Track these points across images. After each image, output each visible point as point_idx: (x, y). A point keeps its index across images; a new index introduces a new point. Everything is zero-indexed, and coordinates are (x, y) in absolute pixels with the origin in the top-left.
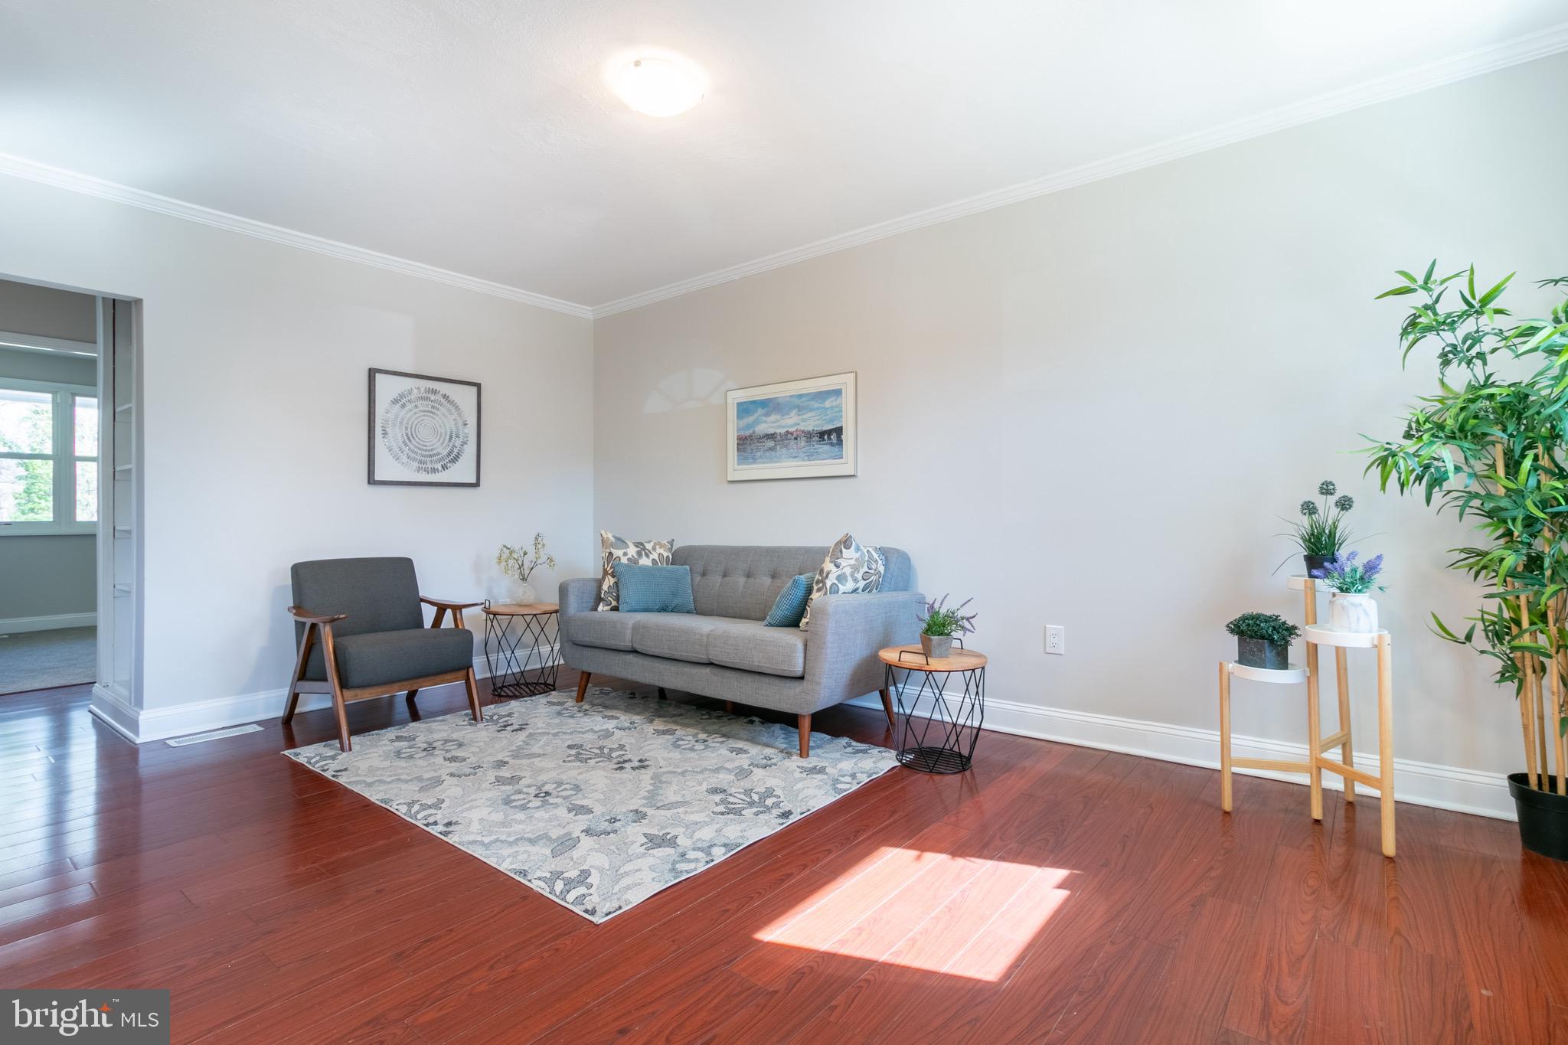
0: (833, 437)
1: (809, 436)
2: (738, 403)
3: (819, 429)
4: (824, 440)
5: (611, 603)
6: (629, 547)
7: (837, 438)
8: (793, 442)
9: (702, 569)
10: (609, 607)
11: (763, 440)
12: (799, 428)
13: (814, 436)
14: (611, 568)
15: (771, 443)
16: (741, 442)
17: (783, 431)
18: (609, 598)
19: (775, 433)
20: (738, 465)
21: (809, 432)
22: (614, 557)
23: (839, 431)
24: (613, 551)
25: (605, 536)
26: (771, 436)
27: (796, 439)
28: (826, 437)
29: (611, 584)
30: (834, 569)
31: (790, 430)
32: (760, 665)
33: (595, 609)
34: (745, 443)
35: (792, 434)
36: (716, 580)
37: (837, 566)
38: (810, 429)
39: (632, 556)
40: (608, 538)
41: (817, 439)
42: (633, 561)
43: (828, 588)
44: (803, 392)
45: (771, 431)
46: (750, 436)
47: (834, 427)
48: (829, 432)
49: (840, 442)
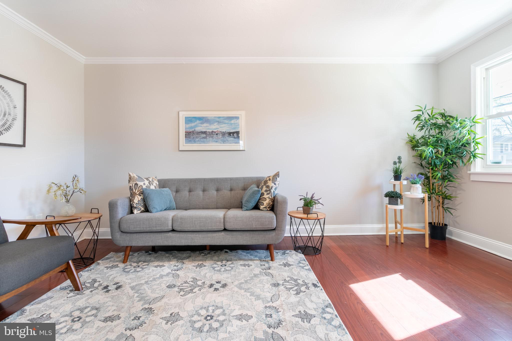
0: (235, 135)
1: (223, 134)
2: (185, 117)
3: (229, 131)
4: (231, 136)
5: (141, 209)
6: (145, 181)
7: (237, 135)
8: (215, 136)
9: (175, 189)
10: (140, 211)
11: (200, 134)
12: (219, 130)
13: (226, 134)
14: (138, 191)
15: (204, 135)
16: (187, 134)
17: (211, 131)
18: (140, 207)
19: (206, 131)
20: (185, 143)
21: (223, 132)
22: (139, 186)
23: (238, 133)
24: (138, 183)
25: (132, 175)
26: (205, 133)
27: (217, 134)
28: (232, 135)
29: (140, 199)
30: (274, 185)
31: (214, 131)
32: (257, 227)
33: (132, 212)
34: (189, 135)
35: (215, 132)
36: (185, 193)
37: (275, 184)
38: (224, 131)
39: (147, 185)
40: (134, 176)
41: (227, 135)
42: (148, 187)
43: (272, 193)
44: (220, 116)
45: (204, 130)
46: (193, 132)
47: (236, 131)
48: (233, 133)
49: (238, 137)
